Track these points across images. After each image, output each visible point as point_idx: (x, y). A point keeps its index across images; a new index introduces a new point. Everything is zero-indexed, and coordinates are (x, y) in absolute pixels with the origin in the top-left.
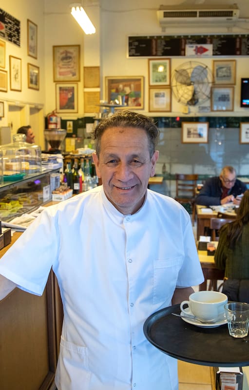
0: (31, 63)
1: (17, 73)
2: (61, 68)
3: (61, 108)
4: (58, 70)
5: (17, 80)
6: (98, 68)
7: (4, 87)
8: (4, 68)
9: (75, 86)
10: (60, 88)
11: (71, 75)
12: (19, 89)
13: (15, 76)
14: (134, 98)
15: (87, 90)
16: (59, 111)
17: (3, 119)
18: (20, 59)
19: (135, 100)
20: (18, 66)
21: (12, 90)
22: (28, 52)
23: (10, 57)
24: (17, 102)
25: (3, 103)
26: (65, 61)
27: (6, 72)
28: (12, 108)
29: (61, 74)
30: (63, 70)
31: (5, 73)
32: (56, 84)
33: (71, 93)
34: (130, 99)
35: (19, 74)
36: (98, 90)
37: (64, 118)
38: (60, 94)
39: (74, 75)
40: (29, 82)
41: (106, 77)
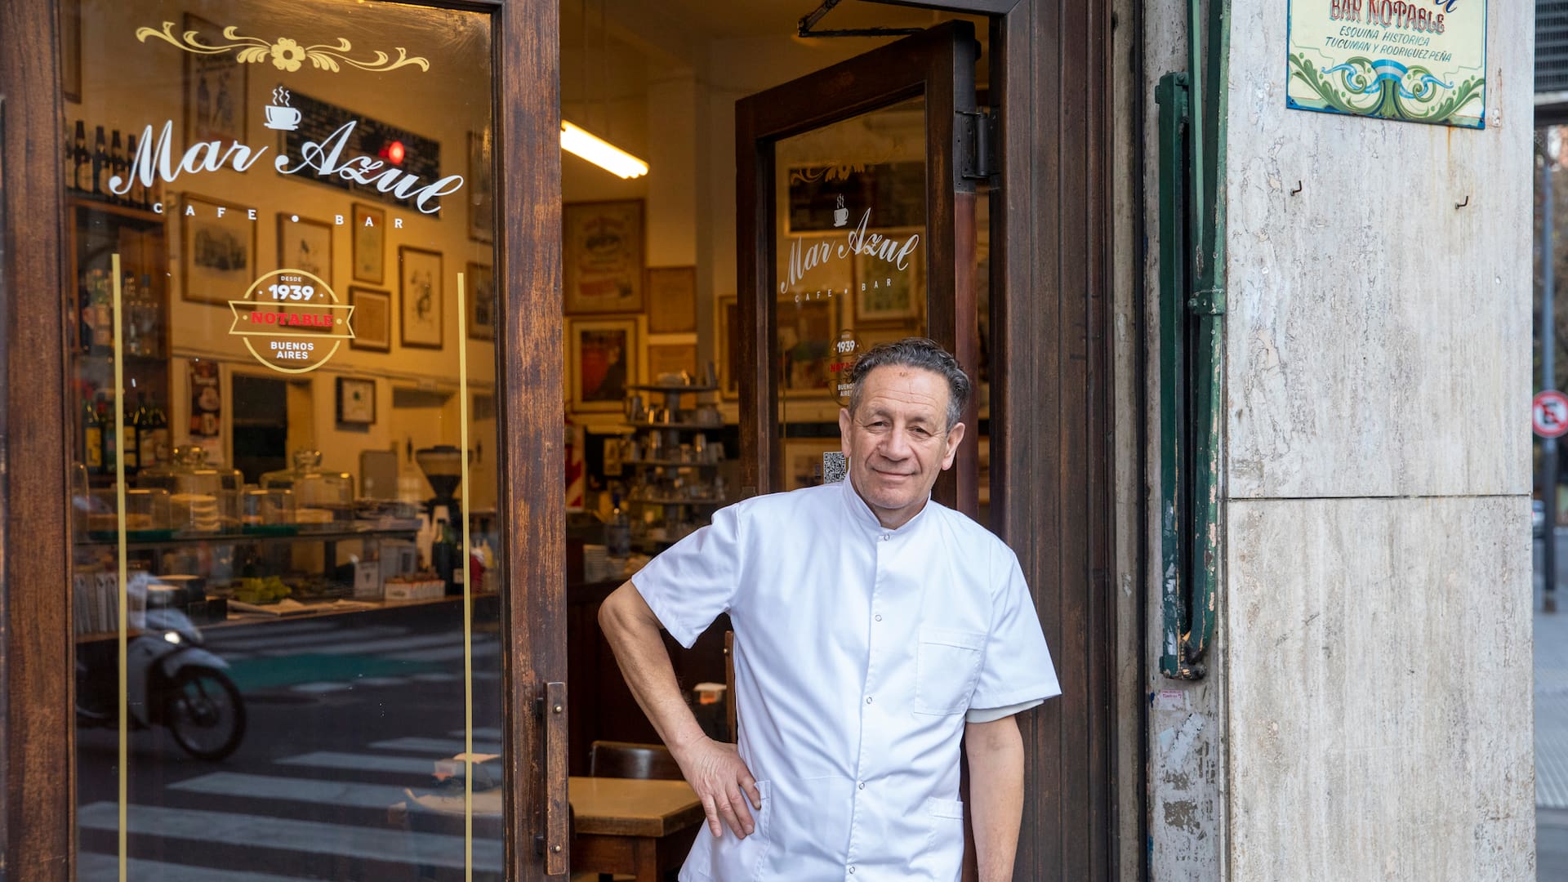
0: (478, 259)
1: (427, 296)
2: (585, 271)
3: (587, 397)
4: (578, 276)
5: (426, 315)
6: (691, 270)
7: (380, 338)
8: (381, 283)
9: (628, 326)
10: (585, 336)
11: (615, 294)
12: (435, 340)
13: (420, 303)
14: (806, 363)
15: (657, 340)
16: (579, 405)
17: (372, 428)
18: (438, 254)
19: (811, 370)
20: (429, 275)
21: (406, 345)
22: (470, 230)
23: (402, 249)
24: (424, 382)
25: (373, 383)
26: (599, 249)
27: (388, 294)
28: (406, 398)
29: (586, 289)
30: (590, 279)
31: (384, 298)
32: (571, 322)
33: (617, 350)
34: (795, 365)
35: (435, 297)
36: (691, 339)
37: (594, 429)
38: (584, 352)
39: (626, 291)
40: (474, 317)
41: (722, 298)
